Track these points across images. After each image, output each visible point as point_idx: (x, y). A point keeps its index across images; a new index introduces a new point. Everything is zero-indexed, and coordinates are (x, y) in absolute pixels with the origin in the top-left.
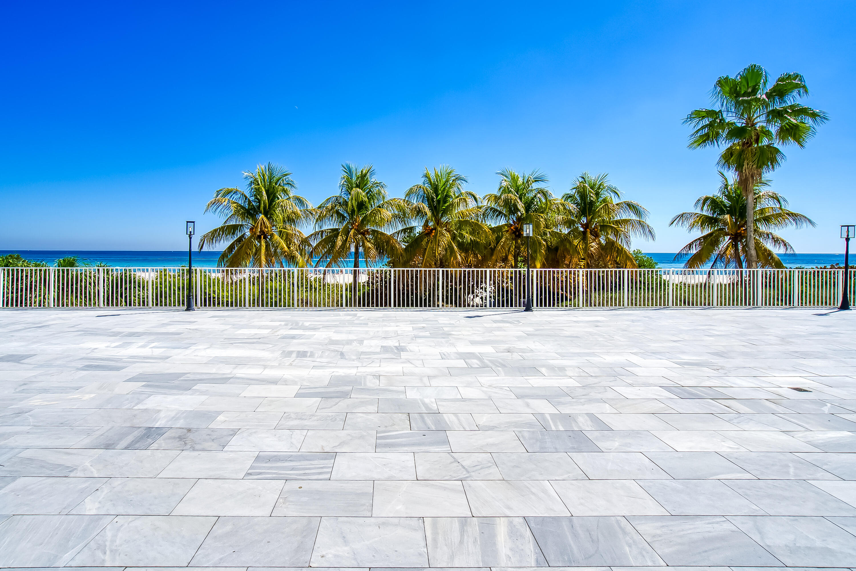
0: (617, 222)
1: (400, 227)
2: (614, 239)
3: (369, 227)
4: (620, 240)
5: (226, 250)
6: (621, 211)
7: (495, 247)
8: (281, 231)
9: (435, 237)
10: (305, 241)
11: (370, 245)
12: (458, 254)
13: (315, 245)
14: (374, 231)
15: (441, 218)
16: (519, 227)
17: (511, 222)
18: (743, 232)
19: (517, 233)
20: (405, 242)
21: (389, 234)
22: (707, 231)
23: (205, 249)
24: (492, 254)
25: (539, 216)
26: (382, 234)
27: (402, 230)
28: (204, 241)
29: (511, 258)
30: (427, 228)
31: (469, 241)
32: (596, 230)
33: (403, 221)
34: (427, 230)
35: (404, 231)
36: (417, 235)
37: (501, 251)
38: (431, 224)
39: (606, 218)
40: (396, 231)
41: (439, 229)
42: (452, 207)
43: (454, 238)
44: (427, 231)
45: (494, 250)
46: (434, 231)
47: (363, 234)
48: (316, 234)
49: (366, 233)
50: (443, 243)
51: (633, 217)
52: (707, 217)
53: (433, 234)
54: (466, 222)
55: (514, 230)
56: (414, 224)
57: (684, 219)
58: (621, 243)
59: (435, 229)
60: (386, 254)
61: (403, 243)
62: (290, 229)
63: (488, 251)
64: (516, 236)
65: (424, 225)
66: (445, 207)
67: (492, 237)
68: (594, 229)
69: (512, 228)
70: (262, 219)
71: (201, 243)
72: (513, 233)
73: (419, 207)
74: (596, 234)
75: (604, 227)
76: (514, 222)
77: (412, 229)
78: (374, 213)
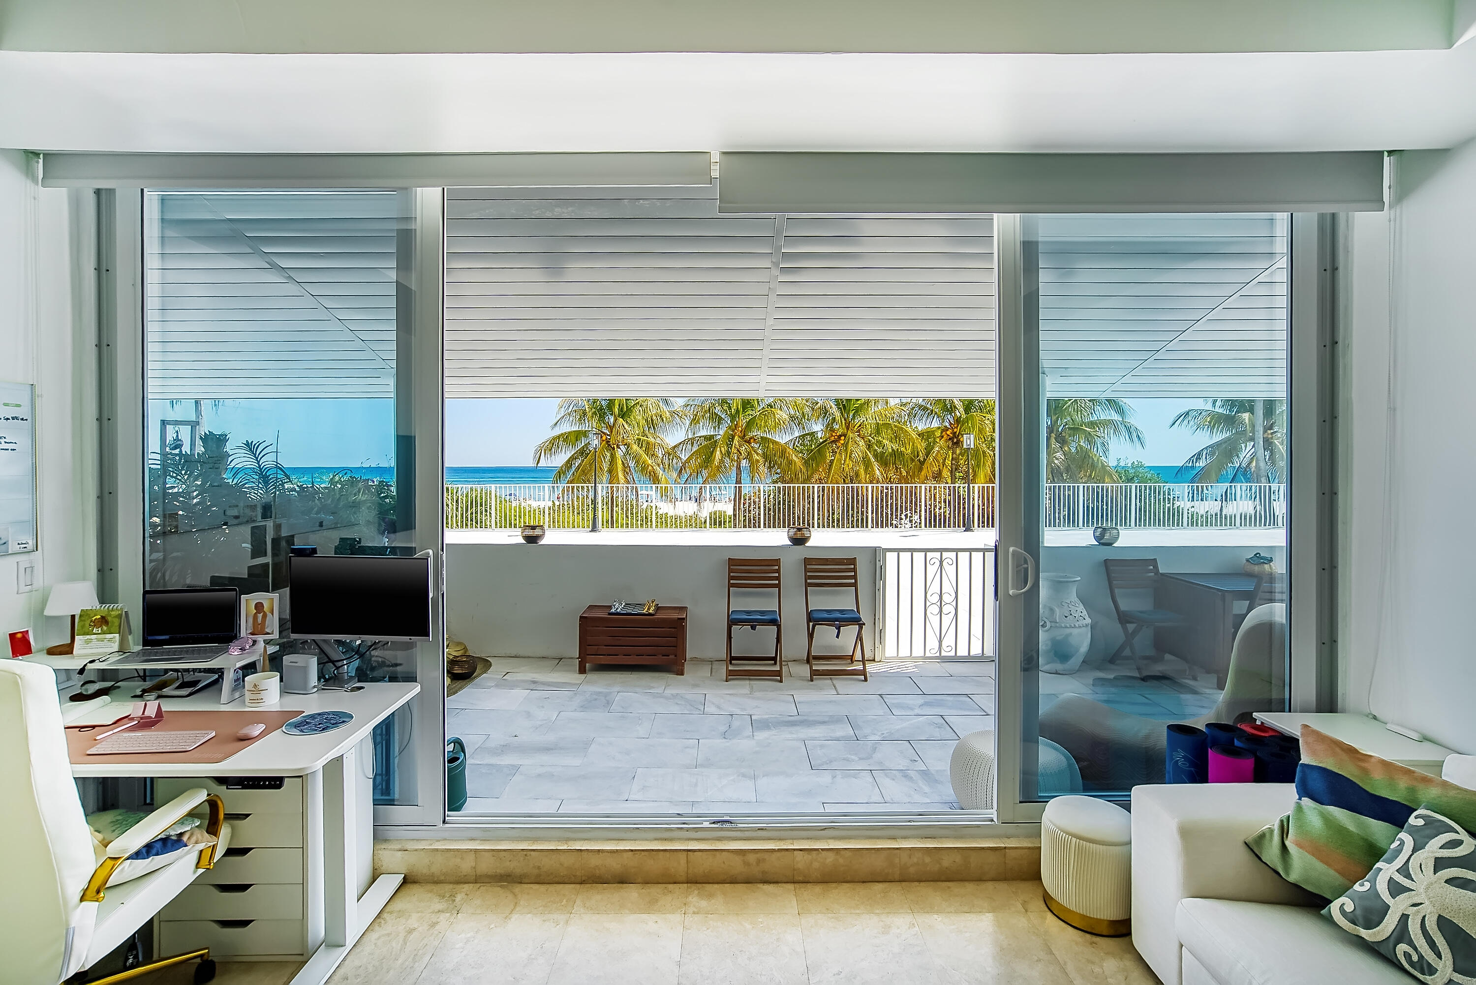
0: (1092, 424)
1: (797, 433)
2: (1088, 446)
3: (755, 433)
4: (1095, 449)
5: (563, 466)
6: (1099, 408)
7: (925, 460)
8: (639, 440)
9: (846, 445)
10: (672, 453)
11: (756, 457)
12: (876, 469)
13: (685, 458)
14: (763, 439)
15: (853, 420)
16: (957, 430)
17: (947, 424)
18: (1270, 436)
19: (955, 440)
21: (783, 442)
22: (1218, 437)
23: (542, 463)
24: (921, 469)
25: (985, 417)
26: (776, 443)
27: (800, 437)
28: (541, 453)
29: (946, 473)
30: (834, 434)
31: (890, 450)
32: (1064, 434)
33: (801, 425)
34: (832, 436)
35: (802, 437)
36: (820, 443)
37: (934, 464)
38: (838, 429)
39: (1078, 419)
40: (791, 438)
41: (851, 435)
42: (868, 405)
43: (869, 447)
44: (833, 438)
45: (924, 464)
46: (843, 438)
47: (749, 442)
48: (686, 444)
49: (752, 440)
50: (856, 454)
51: (1116, 417)
52: (1220, 415)
53: (842, 442)
54: (887, 426)
55: (951, 435)
56: (816, 428)
57: (1190, 418)
58: (1097, 453)
59: (845, 435)
60: (776, 468)
62: (652, 436)
63: (915, 465)
64: (954, 444)
65: (829, 429)
66: (858, 405)
67: (921, 445)
68: (1061, 433)
69: (948, 433)
71: (538, 456)
72: (950, 439)
73: (825, 407)
74: (1063, 441)
75: (1075, 430)
76: (950, 424)
77: (812, 434)
78: (764, 415)
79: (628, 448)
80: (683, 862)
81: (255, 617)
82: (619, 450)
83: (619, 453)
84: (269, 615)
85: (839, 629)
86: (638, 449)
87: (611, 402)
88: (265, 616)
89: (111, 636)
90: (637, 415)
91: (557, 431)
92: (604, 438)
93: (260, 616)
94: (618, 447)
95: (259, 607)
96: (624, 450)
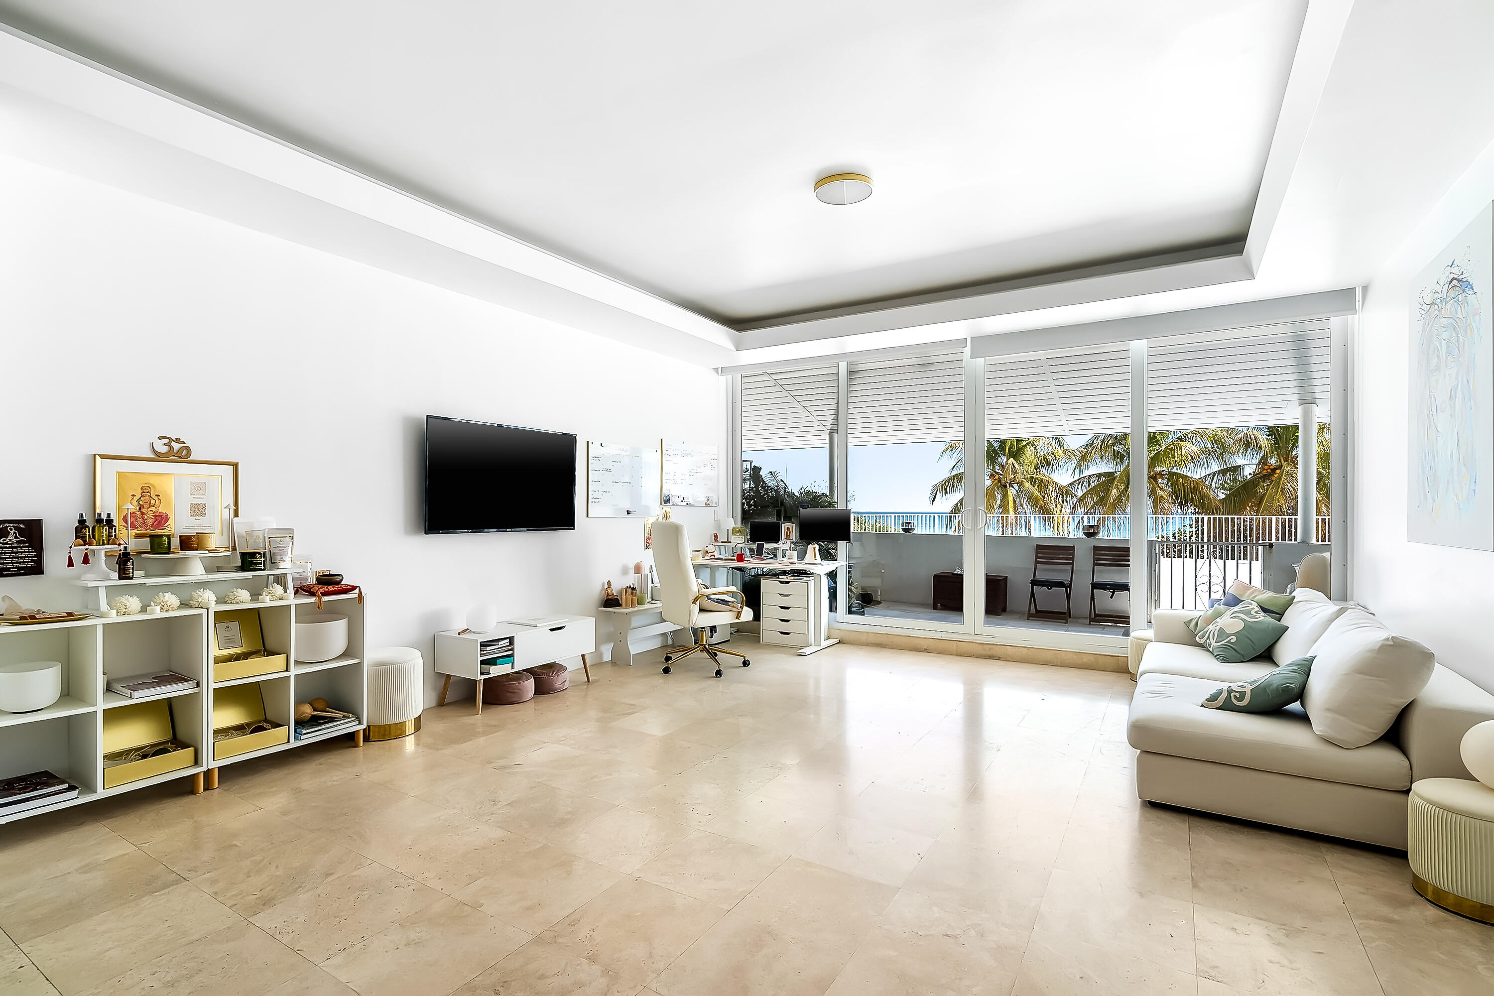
1: (1215, 467)
3: (1163, 469)
8: (1032, 477)
9: (1279, 479)
10: (1066, 490)
11: (1163, 494)
13: (1079, 494)
14: (1171, 474)
15: (1292, 451)
20: (1225, 489)
21: (1196, 477)
26: (1185, 477)
27: (1220, 472)
30: (1266, 467)
33: (1220, 457)
34: (1265, 469)
35: (1223, 472)
36: (1249, 477)
38: (1273, 461)
40: (1207, 473)
41: (1287, 467)
44: (1263, 472)
46: (1277, 472)
47: (1154, 479)
48: (1079, 481)
49: (1158, 476)
53: (1275, 476)
56: (1239, 461)
59: (1280, 467)
60: (1191, 505)
61: (1222, 491)
62: (1045, 474)
65: (1260, 462)
70: (1013, 463)
71: (933, 494)
77: (1236, 469)
78: (1171, 449)
79: (1020, 486)
80: (955, 646)
81: (787, 533)
82: (1011, 488)
83: (1012, 492)
84: (791, 532)
85: (1113, 593)
86: (1031, 487)
87: (1003, 442)
88: (790, 533)
89: (741, 536)
90: (1029, 454)
91: (954, 473)
92: (997, 477)
93: (788, 532)
94: (1011, 485)
95: (788, 529)
96: (1017, 488)
